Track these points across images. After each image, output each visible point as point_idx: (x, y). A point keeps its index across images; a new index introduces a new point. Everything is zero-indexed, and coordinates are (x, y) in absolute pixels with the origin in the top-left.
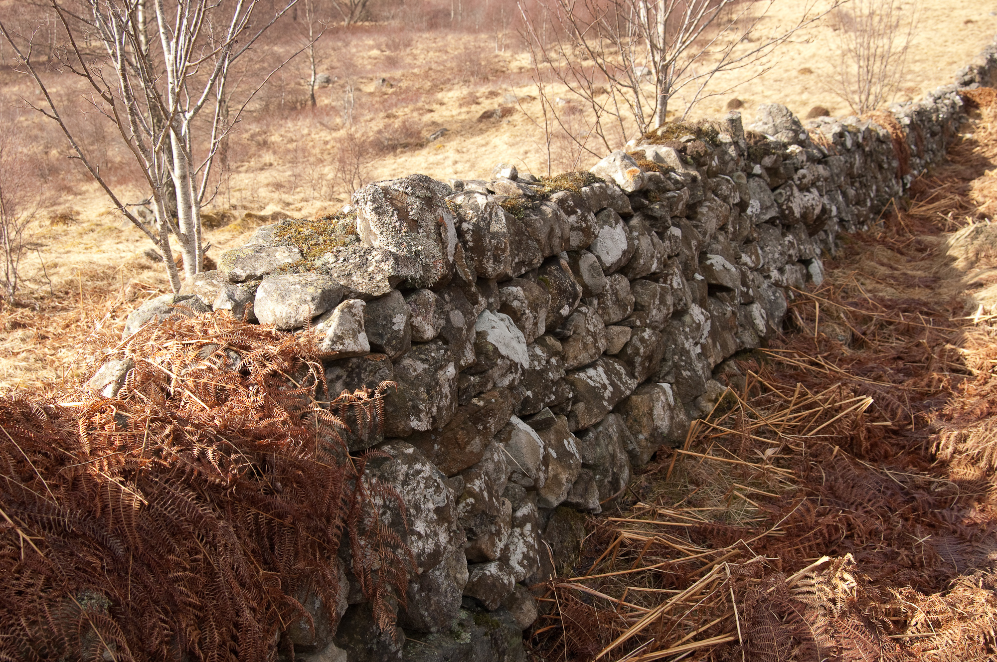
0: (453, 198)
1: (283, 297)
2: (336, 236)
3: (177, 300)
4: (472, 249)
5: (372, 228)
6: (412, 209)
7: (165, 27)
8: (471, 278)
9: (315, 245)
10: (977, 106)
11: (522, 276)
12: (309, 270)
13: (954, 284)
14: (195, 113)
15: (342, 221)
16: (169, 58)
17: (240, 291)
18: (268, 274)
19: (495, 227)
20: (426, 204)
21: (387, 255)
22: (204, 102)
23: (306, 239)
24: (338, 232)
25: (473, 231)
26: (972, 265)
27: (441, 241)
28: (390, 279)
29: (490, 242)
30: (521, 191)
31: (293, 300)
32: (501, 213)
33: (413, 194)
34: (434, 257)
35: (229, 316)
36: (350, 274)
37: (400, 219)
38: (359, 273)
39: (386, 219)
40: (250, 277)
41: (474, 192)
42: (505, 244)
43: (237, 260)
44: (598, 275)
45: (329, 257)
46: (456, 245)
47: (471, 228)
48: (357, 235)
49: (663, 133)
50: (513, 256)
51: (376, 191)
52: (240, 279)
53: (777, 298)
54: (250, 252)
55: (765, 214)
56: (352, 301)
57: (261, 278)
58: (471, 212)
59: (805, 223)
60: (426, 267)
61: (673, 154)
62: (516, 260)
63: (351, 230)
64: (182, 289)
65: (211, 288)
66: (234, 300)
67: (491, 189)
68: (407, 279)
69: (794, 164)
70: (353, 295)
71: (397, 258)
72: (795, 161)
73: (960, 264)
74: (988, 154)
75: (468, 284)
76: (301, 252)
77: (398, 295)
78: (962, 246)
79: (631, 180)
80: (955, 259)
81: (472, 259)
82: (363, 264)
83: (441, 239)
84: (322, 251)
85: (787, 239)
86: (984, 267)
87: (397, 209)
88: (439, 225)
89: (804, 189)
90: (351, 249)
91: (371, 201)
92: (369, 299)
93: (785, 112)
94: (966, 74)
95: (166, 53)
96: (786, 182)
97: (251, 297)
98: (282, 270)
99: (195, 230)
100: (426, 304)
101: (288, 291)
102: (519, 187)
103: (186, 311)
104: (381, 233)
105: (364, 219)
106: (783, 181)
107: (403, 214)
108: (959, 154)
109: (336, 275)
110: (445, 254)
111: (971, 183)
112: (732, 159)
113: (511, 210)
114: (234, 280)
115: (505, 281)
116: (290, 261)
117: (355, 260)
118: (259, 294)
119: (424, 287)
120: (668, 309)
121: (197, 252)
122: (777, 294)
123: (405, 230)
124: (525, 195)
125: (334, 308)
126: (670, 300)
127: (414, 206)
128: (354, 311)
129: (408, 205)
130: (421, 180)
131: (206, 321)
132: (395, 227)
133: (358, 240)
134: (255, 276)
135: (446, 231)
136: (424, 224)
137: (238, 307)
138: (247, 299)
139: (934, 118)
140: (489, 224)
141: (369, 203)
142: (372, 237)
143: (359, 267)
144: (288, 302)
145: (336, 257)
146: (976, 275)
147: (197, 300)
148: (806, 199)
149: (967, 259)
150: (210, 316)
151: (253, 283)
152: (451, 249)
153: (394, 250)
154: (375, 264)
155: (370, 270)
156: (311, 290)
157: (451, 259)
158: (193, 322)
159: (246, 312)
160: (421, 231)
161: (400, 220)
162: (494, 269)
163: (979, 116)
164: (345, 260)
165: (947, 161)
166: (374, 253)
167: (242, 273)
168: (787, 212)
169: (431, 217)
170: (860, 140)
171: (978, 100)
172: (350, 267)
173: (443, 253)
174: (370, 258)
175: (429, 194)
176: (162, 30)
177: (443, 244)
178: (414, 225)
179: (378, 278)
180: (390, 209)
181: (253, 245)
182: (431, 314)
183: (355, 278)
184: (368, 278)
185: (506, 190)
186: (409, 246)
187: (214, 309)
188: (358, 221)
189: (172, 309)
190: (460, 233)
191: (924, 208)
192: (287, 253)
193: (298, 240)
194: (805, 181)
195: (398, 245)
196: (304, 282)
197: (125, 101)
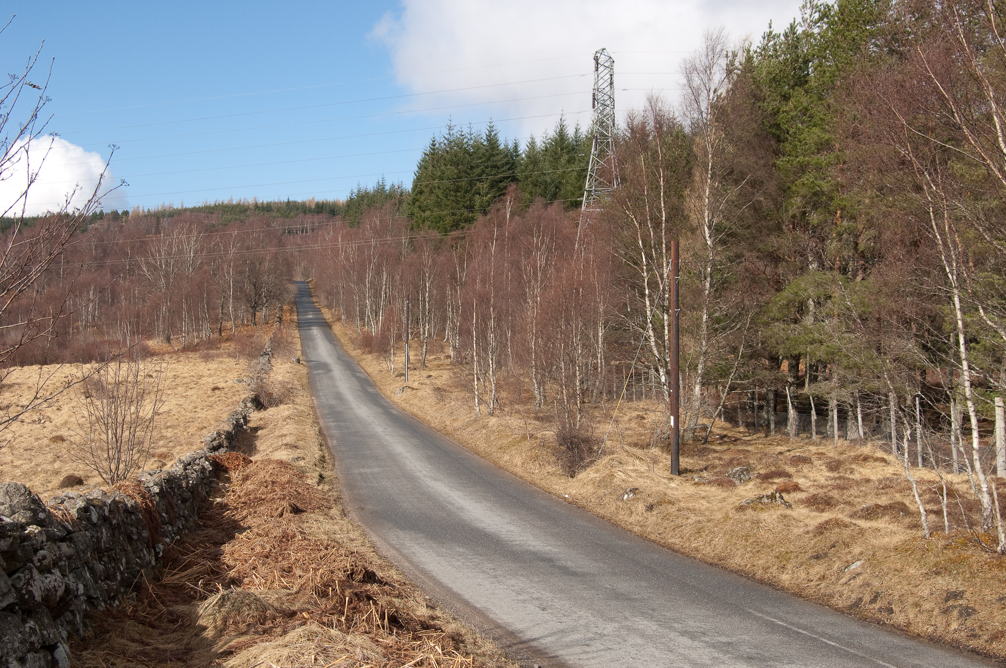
10: (226, 470)
13: (205, 654)
26: (220, 632)
59: (47, 607)
69: (33, 545)
72: (34, 542)
73: (209, 633)
74: (237, 517)
78: (210, 615)
80: (205, 628)
85: (28, 625)
86: (233, 634)
89: (45, 570)
93: (23, 491)
94: (215, 439)
96: (25, 564)
106: (22, 564)
108: (210, 518)
111: (222, 548)
139: (184, 485)
146: (226, 644)
148: (47, 581)
149: (215, 627)
163: (228, 480)
165: (200, 526)
168: (27, 597)
170: (107, 513)
171: (226, 464)
191: (177, 576)
194: (45, 562)
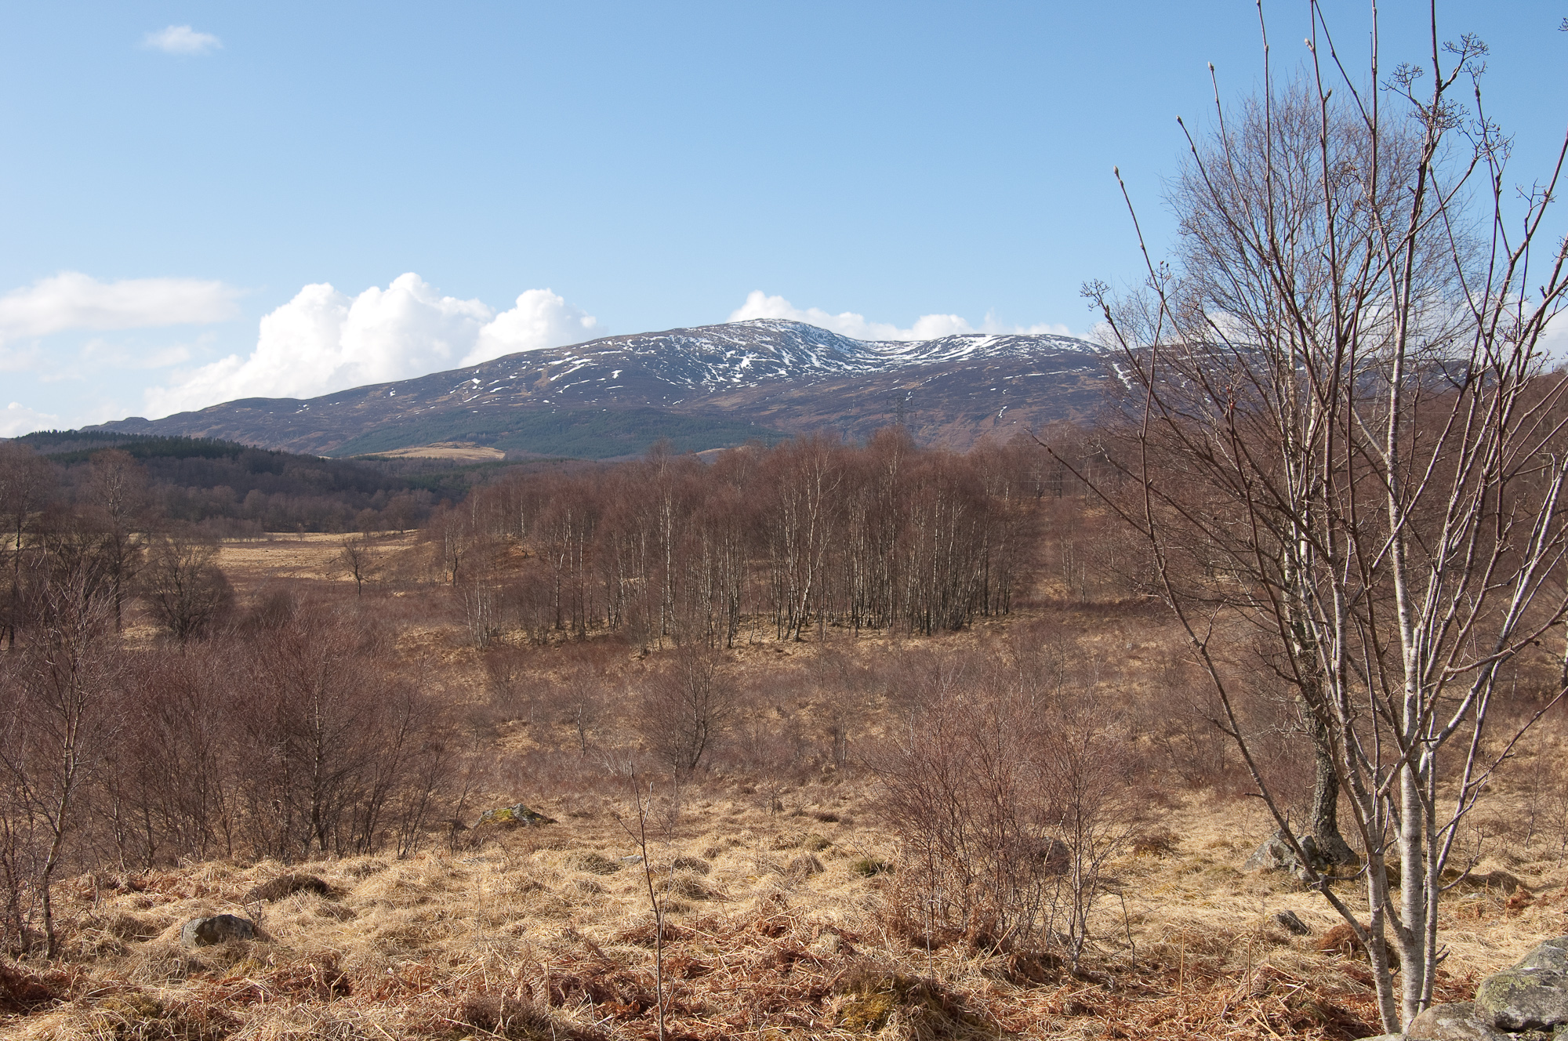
7: (1406, 605)
14: (1442, 739)
16: (1409, 653)
18: (1563, 1023)
22: (1457, 722)
40: (1531, 1025)
43: (1511, 994)
52: (1513, 1025)
54: (1534, 982)
57: (1551, 1029)
64: (1408, 1027)
65: (1463, 1034)
95: (1405, 645)
99: (1427, 925)
114: (1504, 1025)
121: (1427, 962)
134: (1541, 1023)
151: (1540, 1035)
167: (1518, 1017)
181: (1536, 970)
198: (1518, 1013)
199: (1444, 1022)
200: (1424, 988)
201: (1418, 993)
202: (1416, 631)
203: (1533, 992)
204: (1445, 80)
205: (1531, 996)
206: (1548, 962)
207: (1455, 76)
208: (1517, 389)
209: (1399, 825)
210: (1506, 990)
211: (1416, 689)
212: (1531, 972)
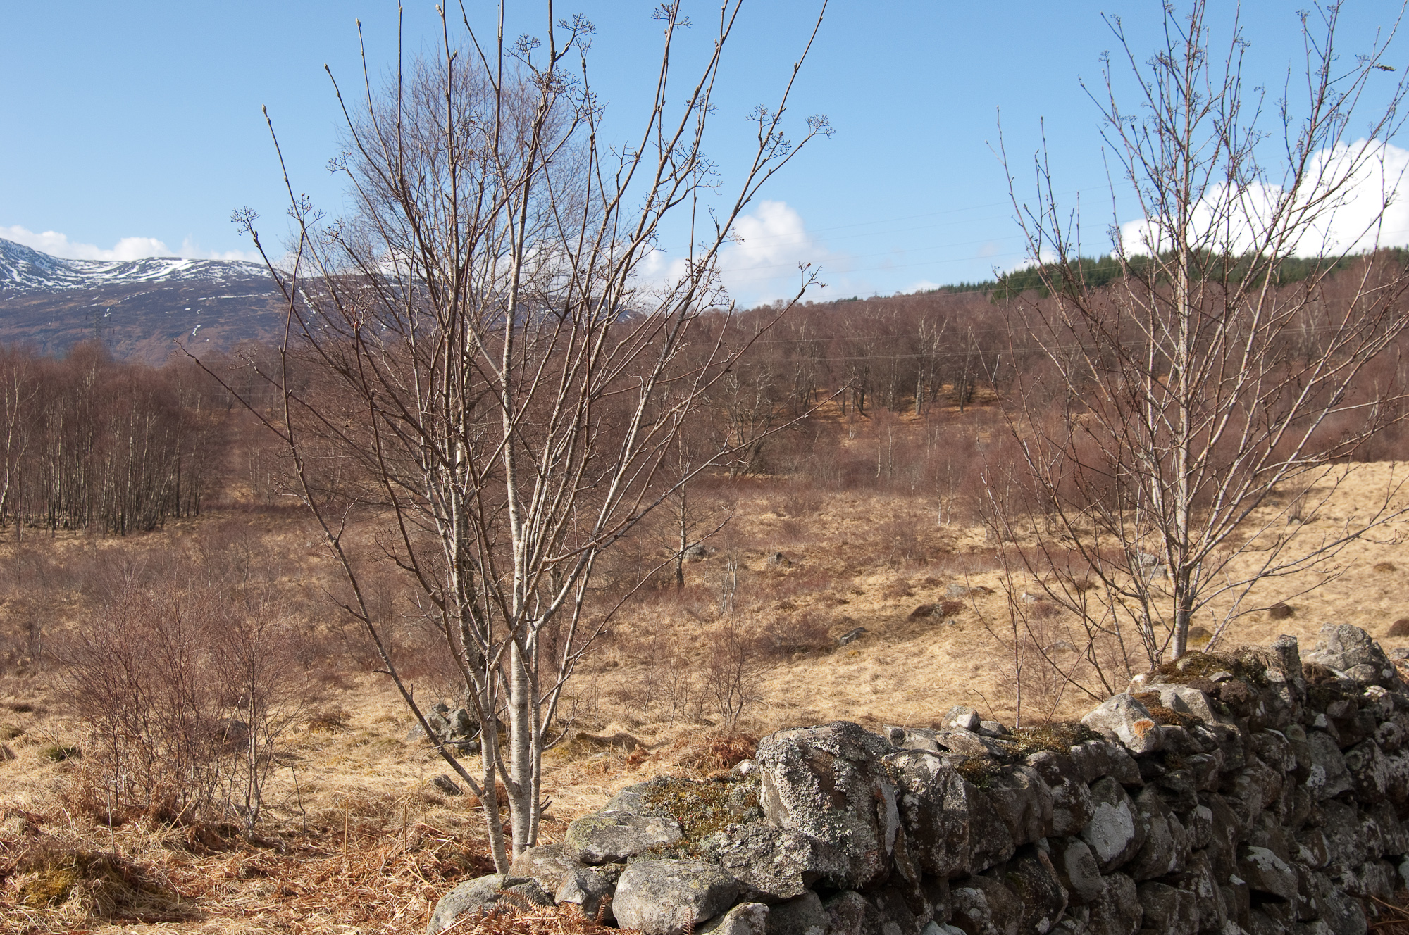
0: (892, 759)
1: (655, 893)
2: (730, 807)
3: (507, 885)
4: (916, 833)
5: (782, 800)
6: (839, 777)
7: (516, 504)
8: (914, 876)
9: (701, 818)
11: (983, 873)
12: (691, 854)
14: (545, 620)
15: (739, 786)
16: (518, 545)
17: (594, 876)
18: (634, 855)
19: (951, 804)
20: (859, 770)
21: (802, 841)
22: (559, 605)
23: (689, 809)
24: (734, 801)
25: (919, 807)
27: (877, 824)
28: (805, 875)
29: (943, 824)
30: (986, 749)
31: (669, 898)
32: (960, 784)
33: (841, 755)
34: (866, 846)
35: (576, 912)
36: (748, 865)
37: (822, 789)
38: (761, 864)
39: (803, 789)
40: (609, 859)
41: (922, 752)
42: (964, 828)
43: (593, 834)
44: (1092, 874)
45: (720, 838)
46: (898, 830)
47: (916, 803)
48: (760, 808)
49: (1185, 666)
50: (973, 843)
51: (791, 748)
52: (595, 860)
53: (1352, 913)
54: (612, 823)
55: (1332, 786)
56: (750, 905)
57: (623, 861)
58: (917, 779)
59: (1393, 802)
60: (855, 860)
61: (1201, 699)
62: (977, 850)
63: (752, 800)
64: (512, 868)
65: (554, 870)
66: (586, 891)
67: (943, 744)
68: (827, 877)
69: (1375, 713)
70: (751, 896)
71: (815, 846)
72: (1377, 709)
75: (910, 885)
76: (682, 826)
77: (814, 898)
79: (1141, 737)
81: (916, 847)
82: (768, 852)
83: (878, 821)
84: (710, 828)
85: (1365, 824)
87: (818, 775)
88: (876, 800)
89: (1391, 750)
90: (751, 828)
91: (783, 762)
92: (772, 901)
93: (1360, 637)
95: (515, 539)
96: (1364, 739)
97: (610, 888)
98: (655, 851)
99: (532, 779)
100: (851, 913)
101: (662, 884)
102: (983, 743)
103: (517, 900)
104: (795, 808)
105: (772, 787)
106: (1359, 738)
107: (826, 784)
109: (729, 864)
110: (881, 842)
112: (1286, 706)
113: (973, 777)
114: (587, 861)
115: (960, 879)
116: (666, 839)
117: (757, 844)
118: (622, 885)
119: (850, 888)
120: (1192, 928)
121: (532, 811)
122: (1353, 908)
123: (827, 805)
124: (991, 755)
125: (724, 912)
126: (1194, 914)
127: (842, 773)
128: (752, 919)
129: (834, 770)
130: (848, 730)
131: (547, 919)
132: (814, 801)
133: (761, 815)
134: (617, 857)
135: (885, 809)
136: (854, 798)
137: (590, 901)
138: (603, 891)
140: (942, 799)
141: (780, 765)
142: (781, 813)
143: (761, 855)
144: (662, 901)
145: (730, 837)
147: (534, 886)
148: (1394, 765)
150: (552, 913)
151: (613, 867)
152: (890, 835)
153: (811, 834)
154: (784, 852)
155: (778, 860)
156: (694, 885)
157: (889, 849)
158: (528, 918)
159: (602, 908)
160: (850, 808)
161: (821, 791)
162: (947, 864)
164: (742, 844)
166: (784, 836)
167: (598, 852)
168: (1365, 784)
169: (865, 789)
172: (750, 854)
173: (879, 841)
174: (777, 844)
175: (863, 757)
176: (512, 508)
177: (879, 827)
178: (841, 800)
179: (788, 874)
180: (809, 775)
181: (615, 813)
182: (858, 927)
183: (755, 871)
184: (774, 871)
185: (965, 746)
186: (833, 828)
187: (557, 901)
188: (763, 788)
189: (499, 897)
190: (902, 810)
192: (660, 829)
193: (679, 809)
194: (1392, 739)
195: (817, 826)
196: (685, 873)
197: (458, 601)
198: (598, 849)
199: (538, 861)
200: (530, 834)
201: (525, 838)
202: (523, 527)
203: (611, 831)
204: (559, 51)
205: (609, 835)
206: (625, 806)
207: (567, 49)
208: (609, 320)
209: (509, 694)
210: (589, 830)
211: (523, 577)
212: (610, 814)
